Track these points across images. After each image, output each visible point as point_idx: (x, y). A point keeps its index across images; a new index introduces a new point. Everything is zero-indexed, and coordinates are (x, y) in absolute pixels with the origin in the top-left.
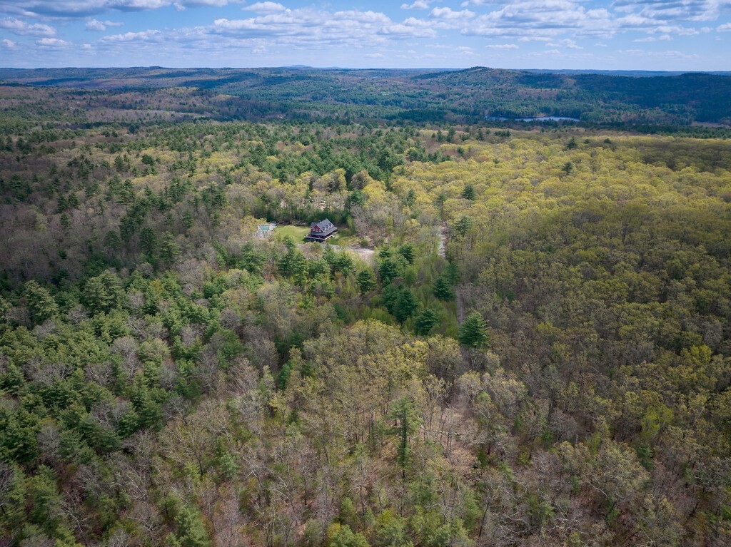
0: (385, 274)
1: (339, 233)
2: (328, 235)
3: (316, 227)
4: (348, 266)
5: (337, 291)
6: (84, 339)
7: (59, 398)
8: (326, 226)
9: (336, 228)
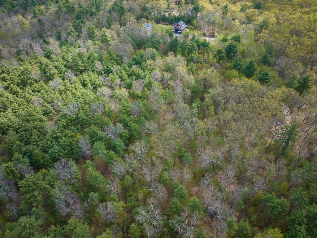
0: (230, 51)
1: (188, 28)
2: (184, 30)
3: (178, 25)
4: (208, 47)
5: (205, 61)
6: (78, 87)
7: (80, 122)
8: (182, 25)
9: (186, 26)
